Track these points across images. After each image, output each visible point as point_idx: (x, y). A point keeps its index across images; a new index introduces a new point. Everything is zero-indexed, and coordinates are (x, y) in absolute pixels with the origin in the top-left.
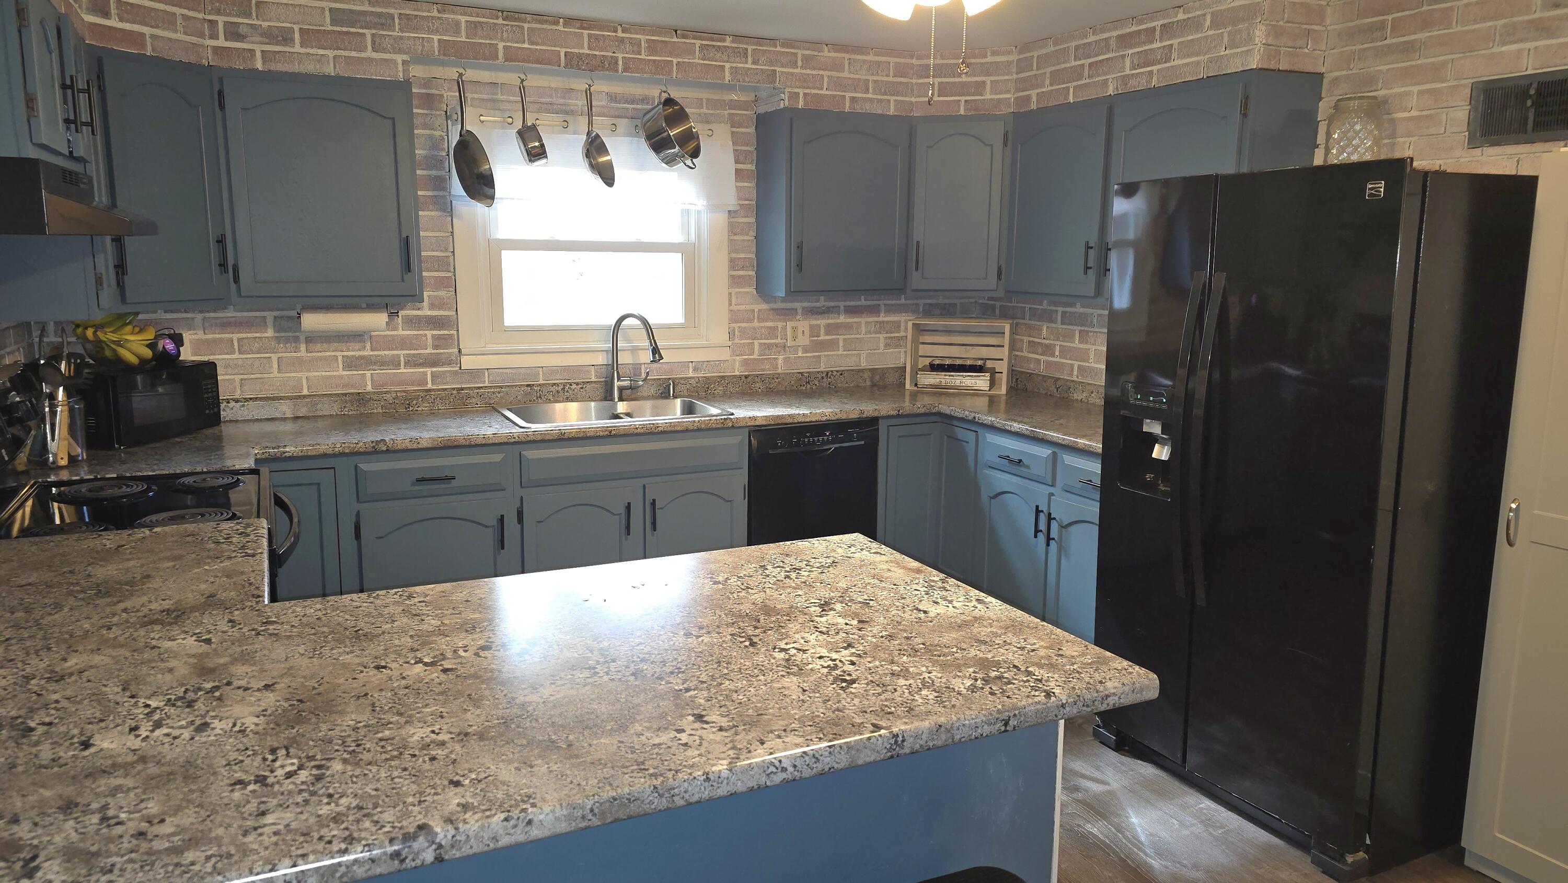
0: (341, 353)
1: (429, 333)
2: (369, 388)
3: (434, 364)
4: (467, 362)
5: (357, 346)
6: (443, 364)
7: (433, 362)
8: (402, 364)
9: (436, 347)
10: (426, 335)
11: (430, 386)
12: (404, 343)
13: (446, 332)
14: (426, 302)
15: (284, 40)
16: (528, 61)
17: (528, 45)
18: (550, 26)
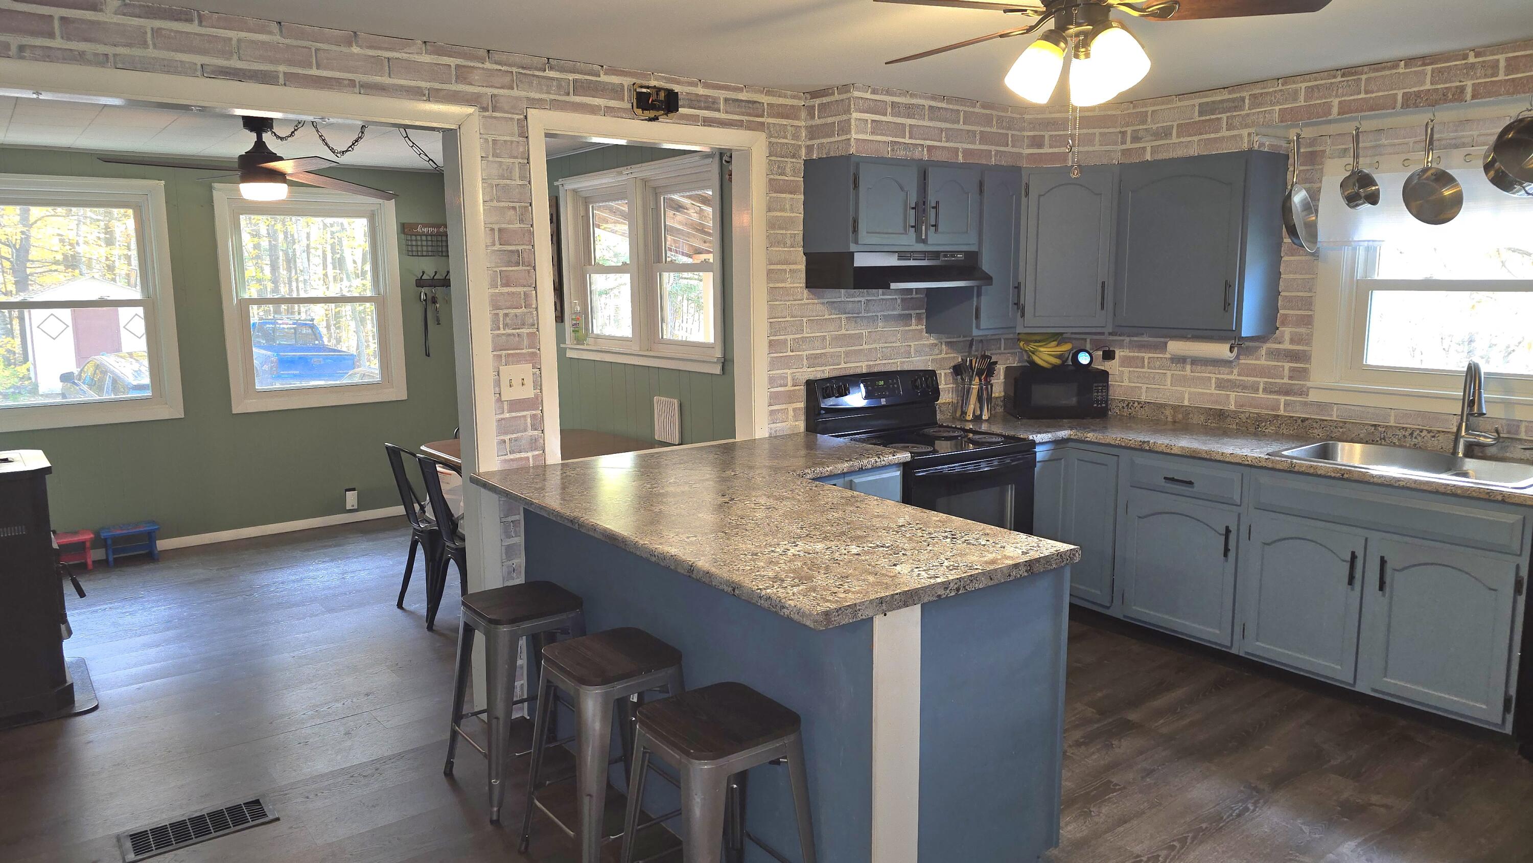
0: (1214, 375)
1: (1287, 365)
2: (1233, 407)
3: (1287, 393)
4: (1313, 397)
5: (1227, 370)
6: (1295, 394)
7: (1286, 391)
8: (1261, 390)
9: (1290, 378)
10: (1283, 367)
11: (1282, 412)
12: (1262, 372)
13: (1302, 365)
14: (1287, 337)
15: (1166, 135)
16: (1362, 111)
17: (1362, 96)
18: (1388, 72)
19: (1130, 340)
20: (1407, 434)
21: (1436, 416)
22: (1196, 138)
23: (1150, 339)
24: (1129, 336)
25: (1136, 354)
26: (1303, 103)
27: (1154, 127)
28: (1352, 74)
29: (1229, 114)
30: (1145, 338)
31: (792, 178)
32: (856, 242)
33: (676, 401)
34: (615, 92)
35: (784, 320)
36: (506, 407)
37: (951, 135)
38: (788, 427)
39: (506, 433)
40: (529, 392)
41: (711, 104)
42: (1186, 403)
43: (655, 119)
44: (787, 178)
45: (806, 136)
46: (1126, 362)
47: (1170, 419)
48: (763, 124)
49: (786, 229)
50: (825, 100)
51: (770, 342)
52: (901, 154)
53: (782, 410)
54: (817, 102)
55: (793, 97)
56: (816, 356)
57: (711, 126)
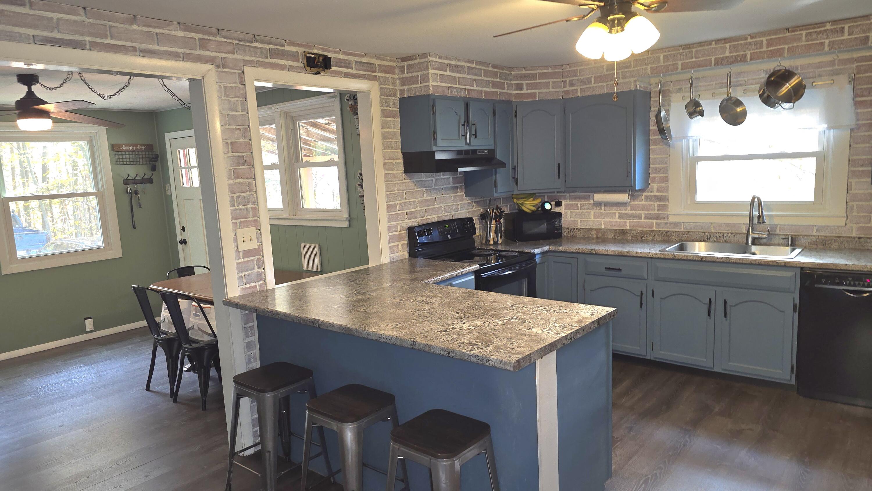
0: (616, 211)
1: (656, 204)
2: (628, 228)
3: (657, 219)
4: (671, 219)
5: (624, 208)
6: (661, 219)
7: (657, 217)
8: (643, 217)
9: (658, 210)
10: (654, 205)
11: (655, 229)
12: (644, 208)
13: (664, 203)
14: (655, 189)
15: (588, 82)
16: (694, 68)
17: (694, 60)
18: (706, 47)
19: (570, 195)
20: (721, 235)
21: (735, 225)
22: (605, 84)
23: (581, 194)
24: (568, 193)
25: (574, 203)
26: (662, 64)
27: (582, 78)
28: (688, 48)
29: (622, 70)
30: (578, 194)
31: (393, 109)
32: (436, 145)
33: (317, 245)
34: (294, 56)
35: (394, 192)
36: (241, 255)
37: (478, 83)
38: (400, 255)
39: (242, 272)
40: (254, 245)
41: (347, 65)
42: (603, 227)
43: (318, 73)
44: (390, 109)
45: (399, 84)
46: (568, 207)
47: (595, 236)
48: (376, 76)
49: (392, 139)
50: (410, 62)
51: (387, 205)
52: (455, 94)
53: (396, 245)
54: (406, 64)
55: (391, 61)
56: (411, 213)
57: (348, 78)
